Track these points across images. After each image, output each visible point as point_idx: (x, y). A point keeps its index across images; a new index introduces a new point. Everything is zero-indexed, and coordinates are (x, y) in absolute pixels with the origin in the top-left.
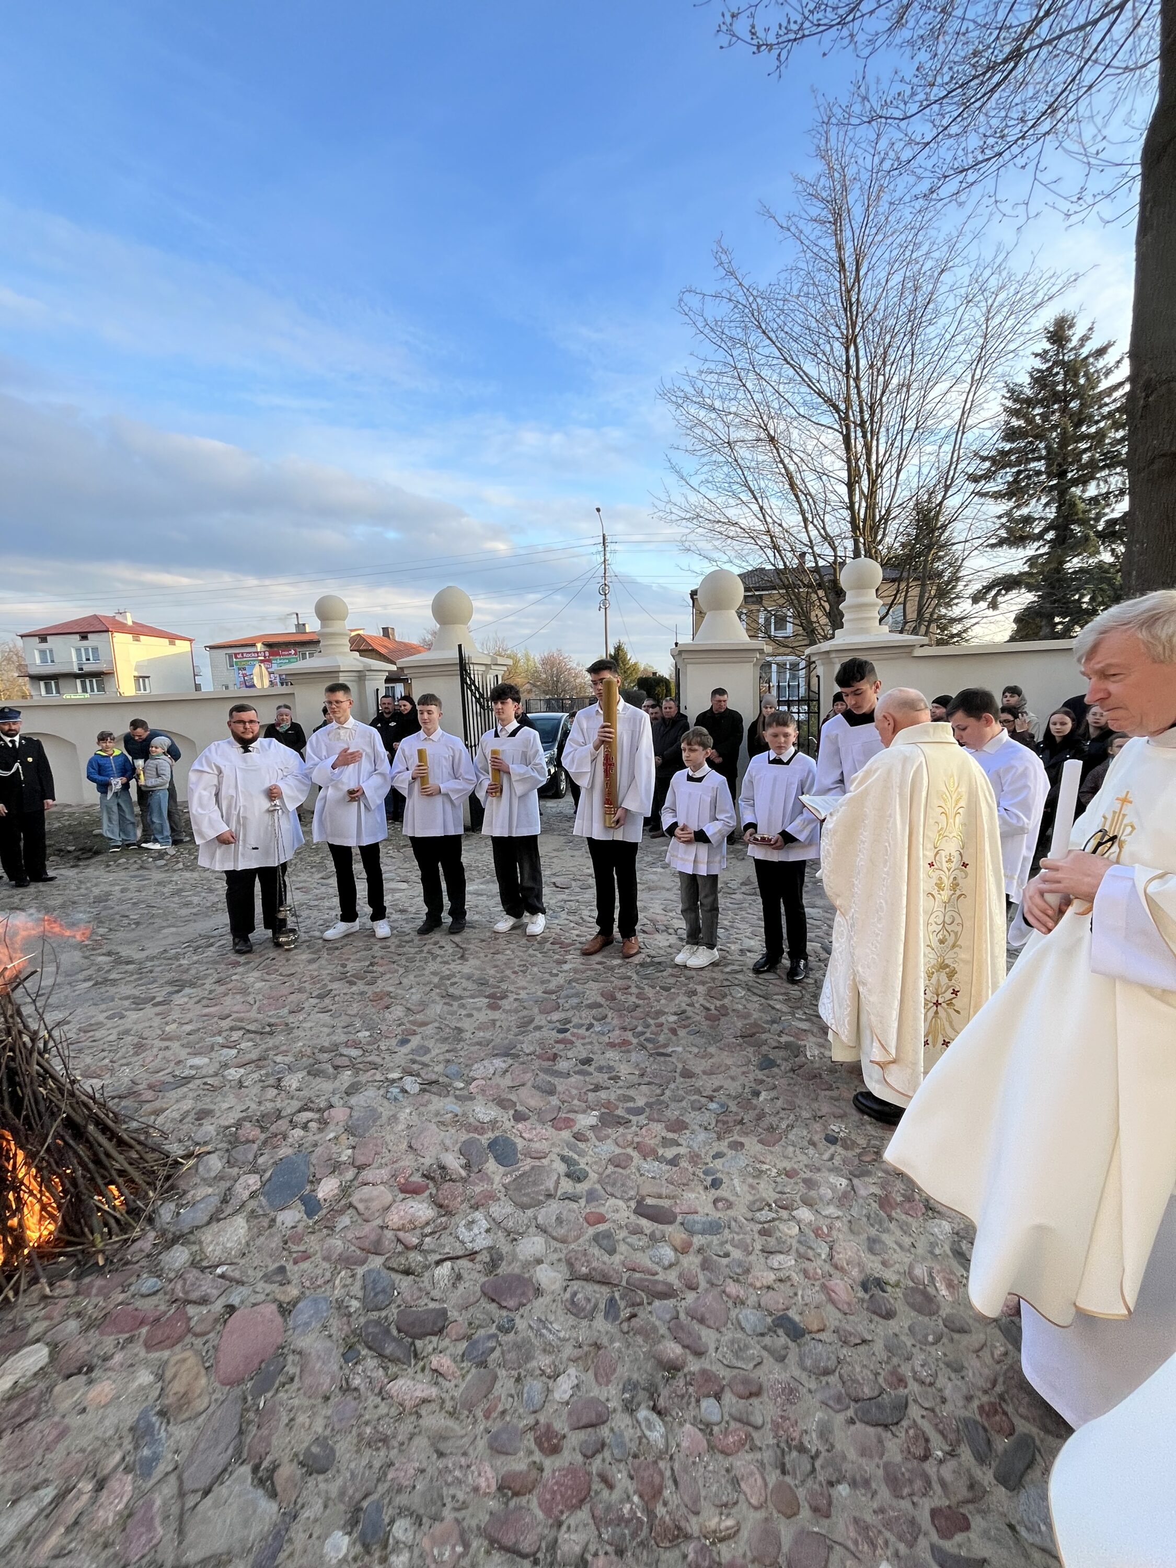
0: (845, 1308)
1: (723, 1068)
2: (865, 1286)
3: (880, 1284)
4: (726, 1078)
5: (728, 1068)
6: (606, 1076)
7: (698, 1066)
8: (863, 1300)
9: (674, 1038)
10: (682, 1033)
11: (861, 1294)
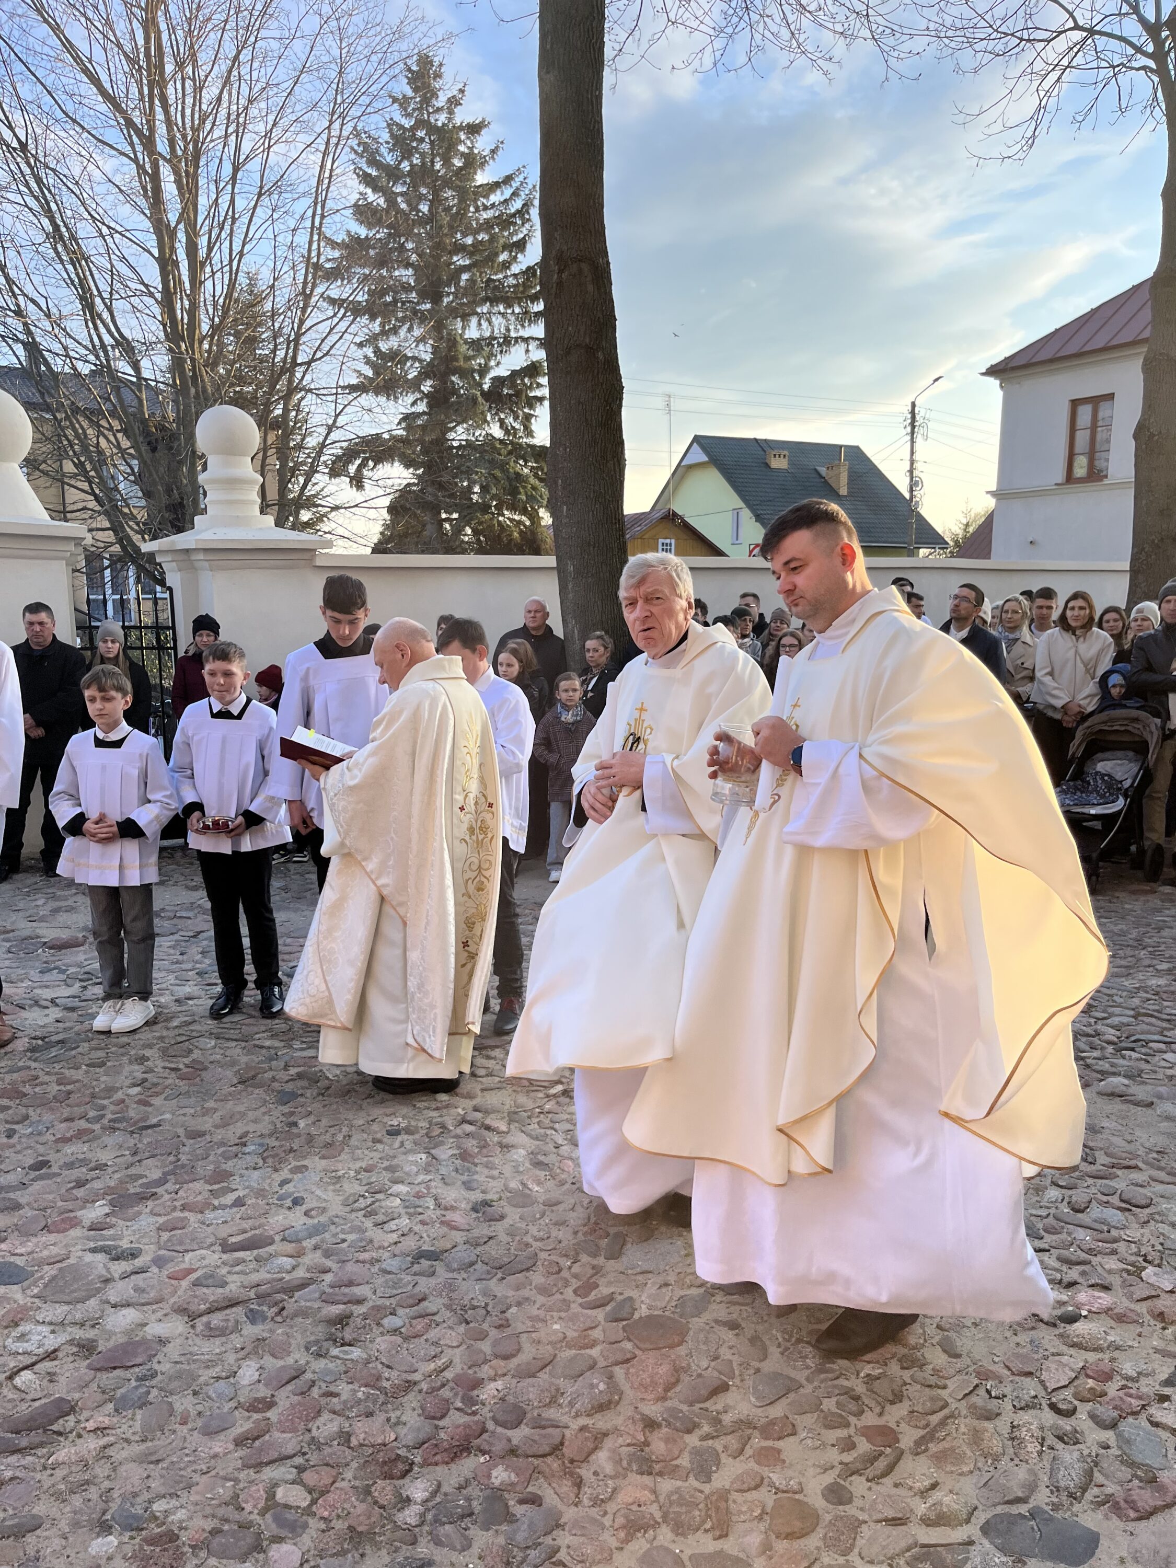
0: (467, 1227)
1: (238, 1116)
2: (475, 1209)
3: (487, 1204)
4: (246, 1124)
5: (243, 1115)
6: (84, 1170)
7: (206, 1123)
8: (478, 1218)
9: (150, 1109)
10: (157, 1101)
11: (474, 1215)
